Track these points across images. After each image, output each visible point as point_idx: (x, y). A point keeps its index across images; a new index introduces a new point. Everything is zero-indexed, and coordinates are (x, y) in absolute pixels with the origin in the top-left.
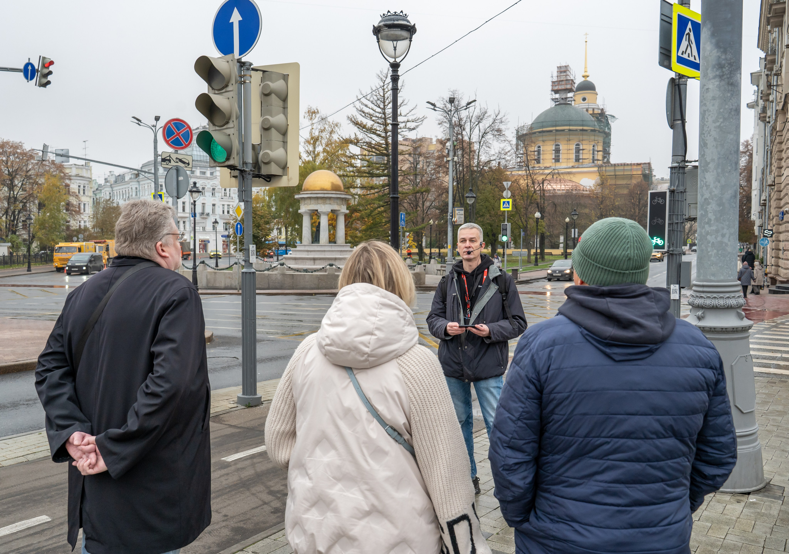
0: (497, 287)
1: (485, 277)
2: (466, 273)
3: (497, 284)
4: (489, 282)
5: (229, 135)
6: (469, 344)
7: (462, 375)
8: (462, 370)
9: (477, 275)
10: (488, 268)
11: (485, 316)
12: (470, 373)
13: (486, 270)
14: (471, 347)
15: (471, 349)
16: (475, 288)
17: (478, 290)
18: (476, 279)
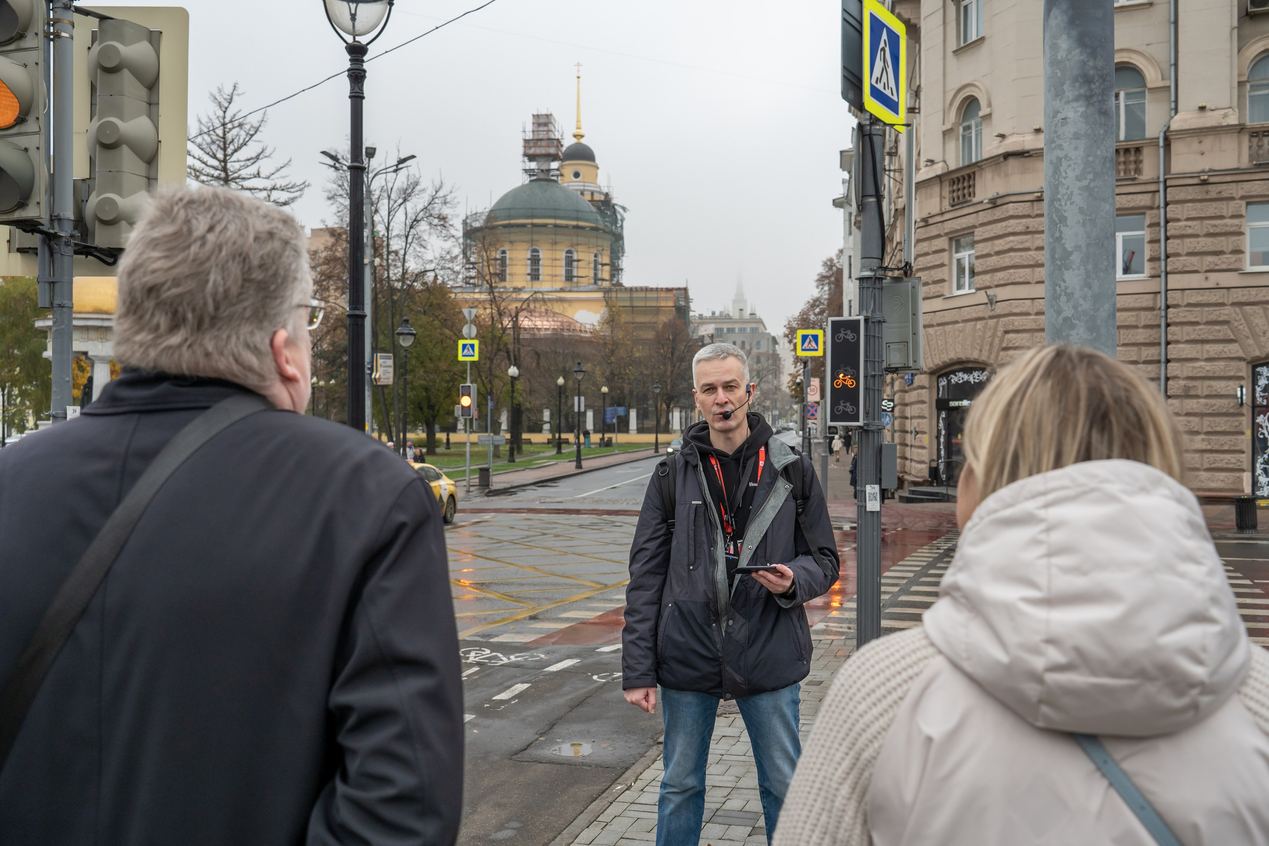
0: (789, 486)
1: (761, 463)
2: (720, 455)
3: (789, 479)
4: (773, 475)
5: (26, 150)
6: (738, 616)
7: (720, 685)
8: (720, 674)
9: (746, 460)
10: (767, 445)
11: (769, 550)
12: (739, 679)
13: (763, 449)
14: (741, 621)
15: (742, 625)
16: (742, 488)
17: (750, 494)
18: (744, 467)
